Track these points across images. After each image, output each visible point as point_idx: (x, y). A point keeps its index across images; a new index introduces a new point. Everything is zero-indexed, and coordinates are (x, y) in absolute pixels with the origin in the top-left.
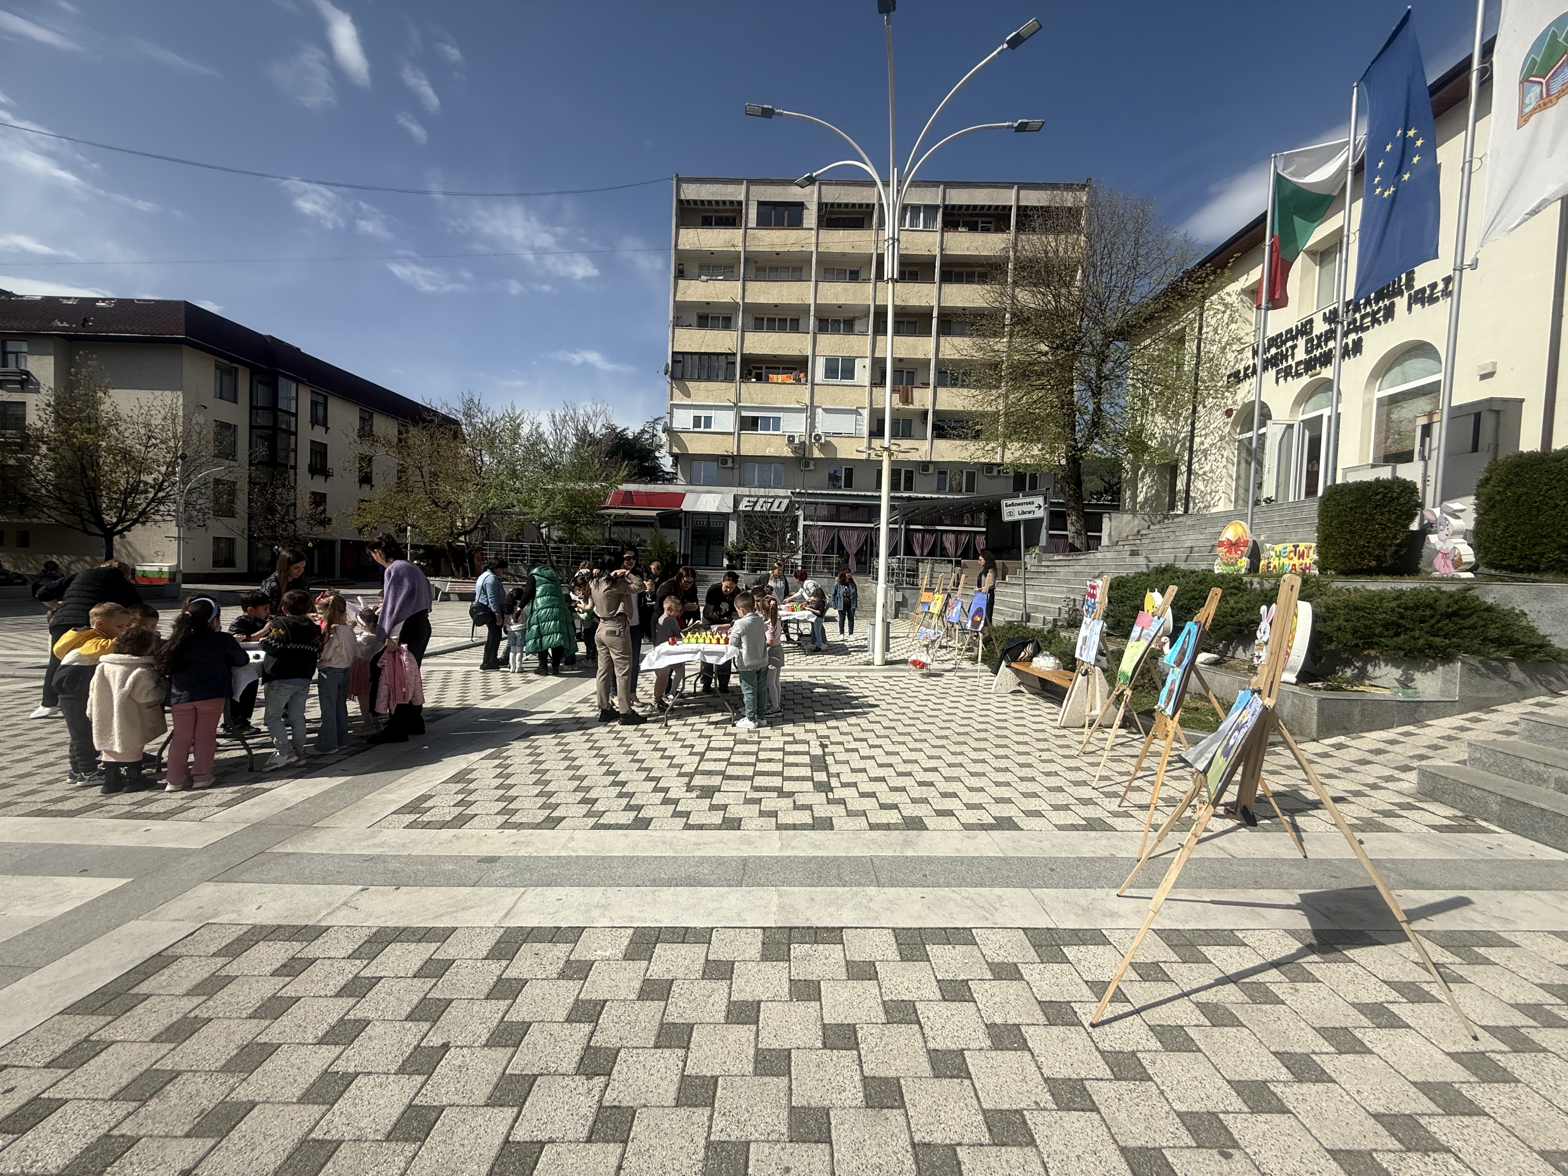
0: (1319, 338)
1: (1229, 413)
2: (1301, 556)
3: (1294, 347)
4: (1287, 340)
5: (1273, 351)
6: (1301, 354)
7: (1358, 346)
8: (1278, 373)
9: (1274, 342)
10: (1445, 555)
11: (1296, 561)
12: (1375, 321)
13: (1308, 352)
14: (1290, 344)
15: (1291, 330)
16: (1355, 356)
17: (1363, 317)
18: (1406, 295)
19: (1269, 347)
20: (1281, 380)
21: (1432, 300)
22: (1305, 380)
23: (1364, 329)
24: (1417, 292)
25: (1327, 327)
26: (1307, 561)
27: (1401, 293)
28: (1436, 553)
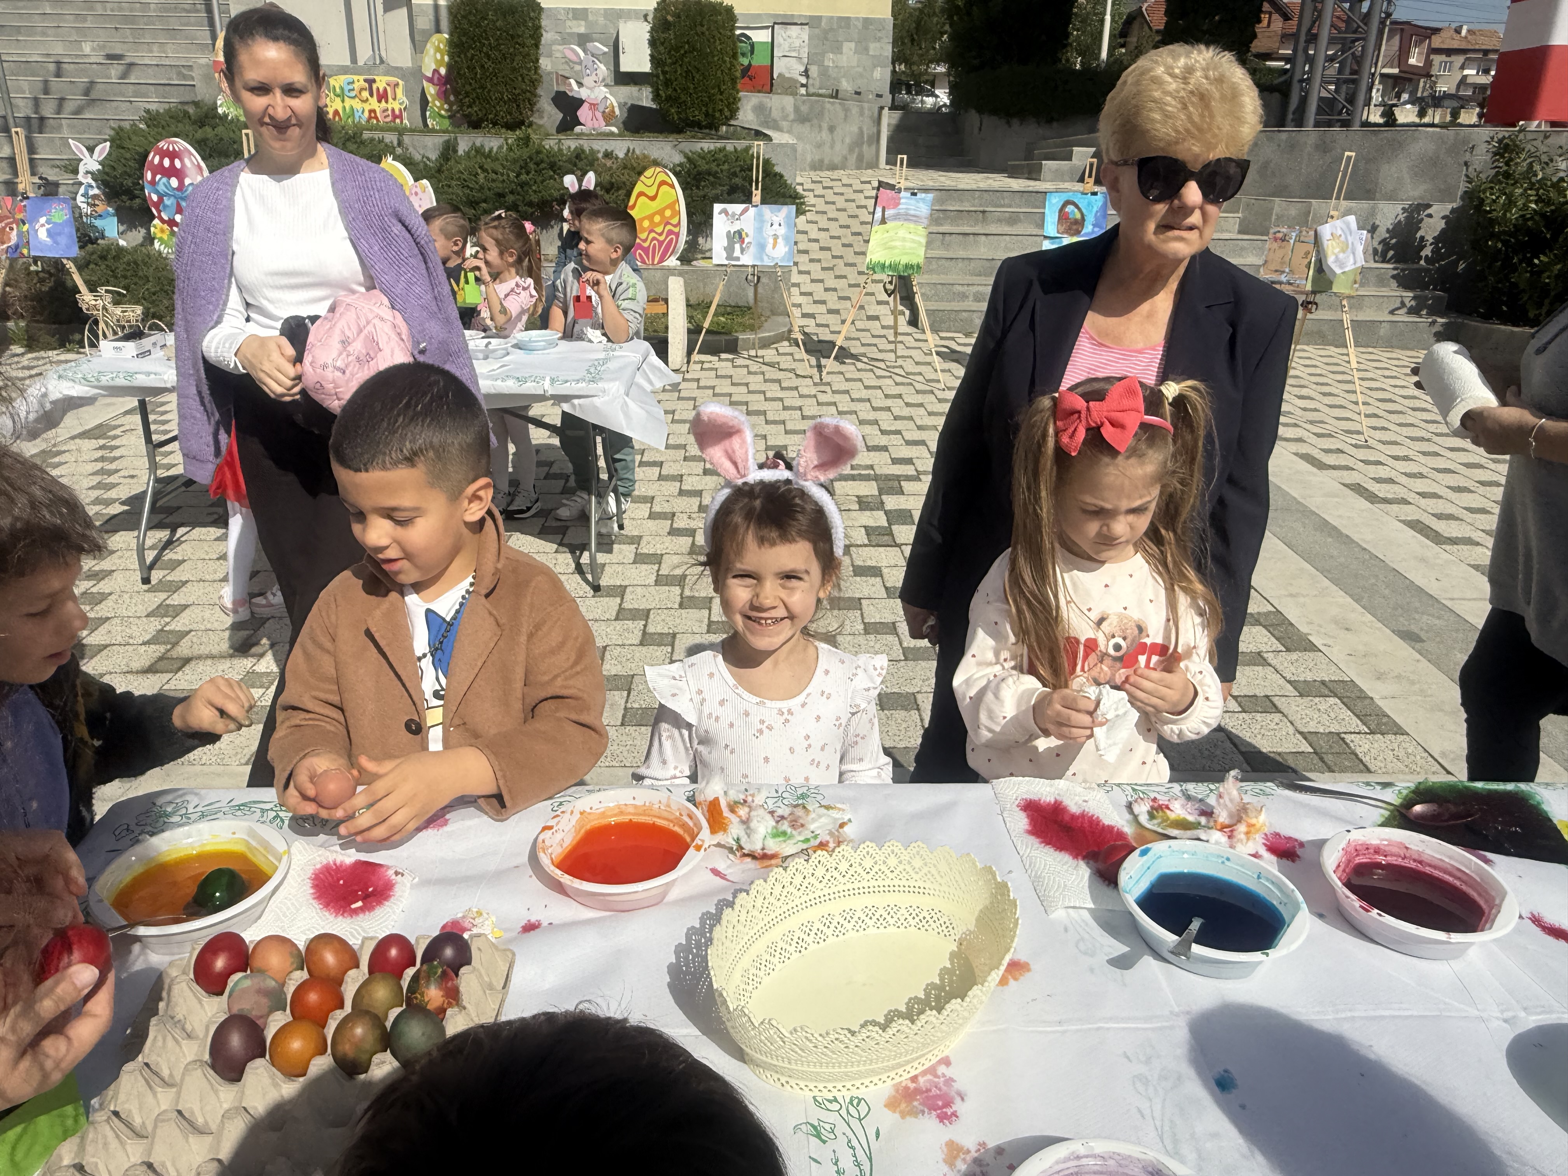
2: (383, 97)
10: (594, 106)
11: (374, 103)
28: (580, 102)
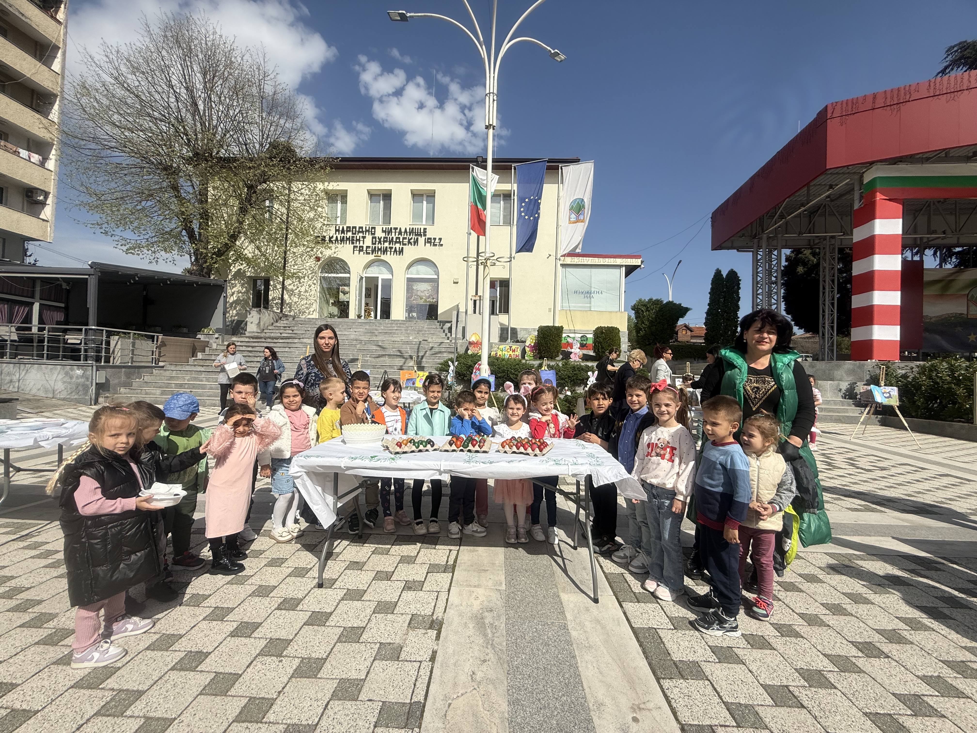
0: (380, 239)
1: (318, 259)
2: (514, 351)
3: (364, 237)
4: (359, 232)
5: (350, 234)
6: (368, 241)
7: (401, 251)
8: (354, 247)
9: (349, 229)
10: (575, 354)
11: (511, 353)
12: (409, 242)
13: (373, 244)
14: (361, 235)
15: (362, 228)
16: (400, 254)
17: (404, 238)
18: (423, 238)
19: (347, 231)
20: (357, 252)
21: (435, 245)
22: (372, 257)
23: (404, 244)
24: (428, 239)
25: (383, 235)
26: (517, 353)
27: (421, 235)
28: (571, 353)
